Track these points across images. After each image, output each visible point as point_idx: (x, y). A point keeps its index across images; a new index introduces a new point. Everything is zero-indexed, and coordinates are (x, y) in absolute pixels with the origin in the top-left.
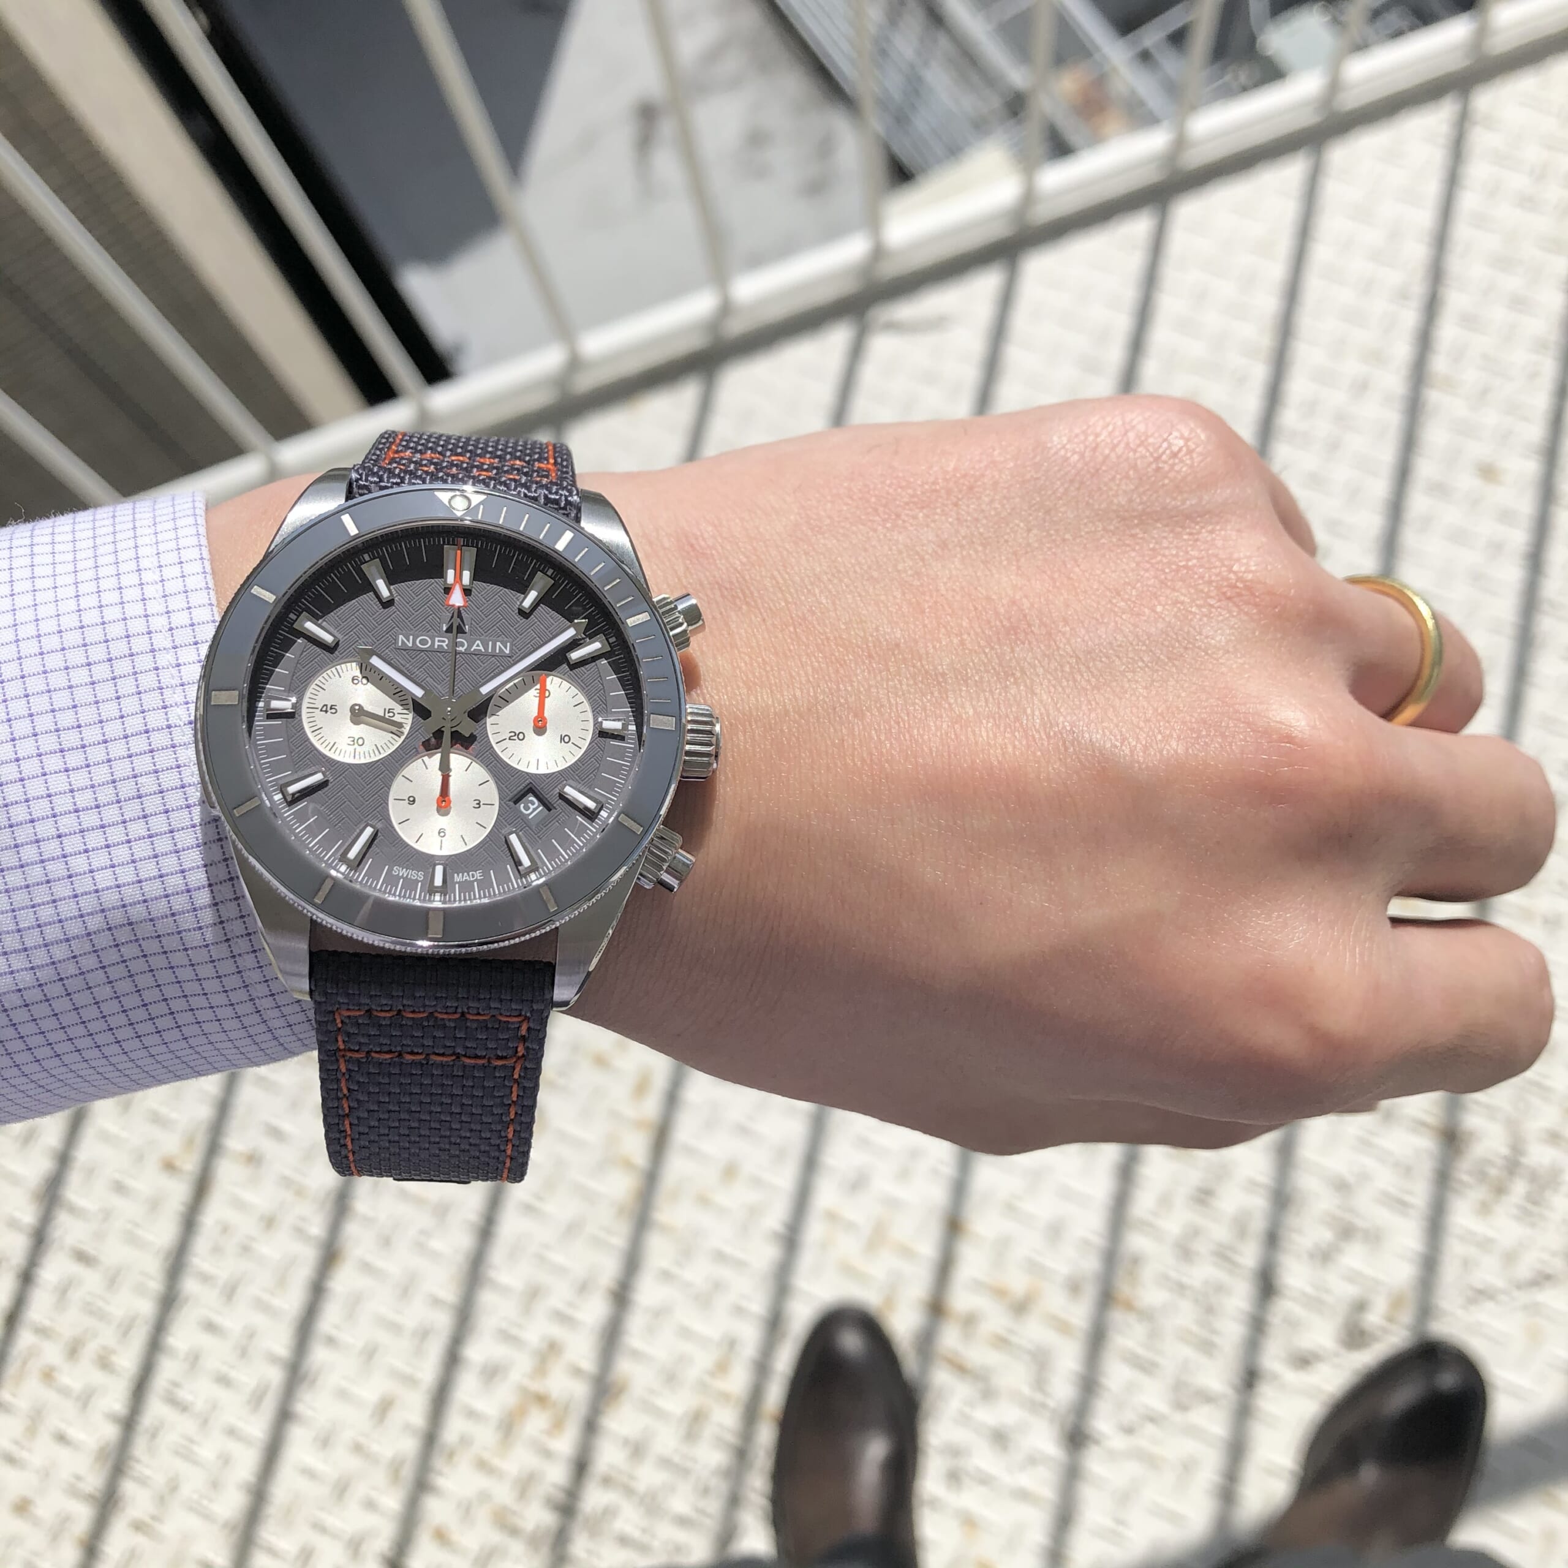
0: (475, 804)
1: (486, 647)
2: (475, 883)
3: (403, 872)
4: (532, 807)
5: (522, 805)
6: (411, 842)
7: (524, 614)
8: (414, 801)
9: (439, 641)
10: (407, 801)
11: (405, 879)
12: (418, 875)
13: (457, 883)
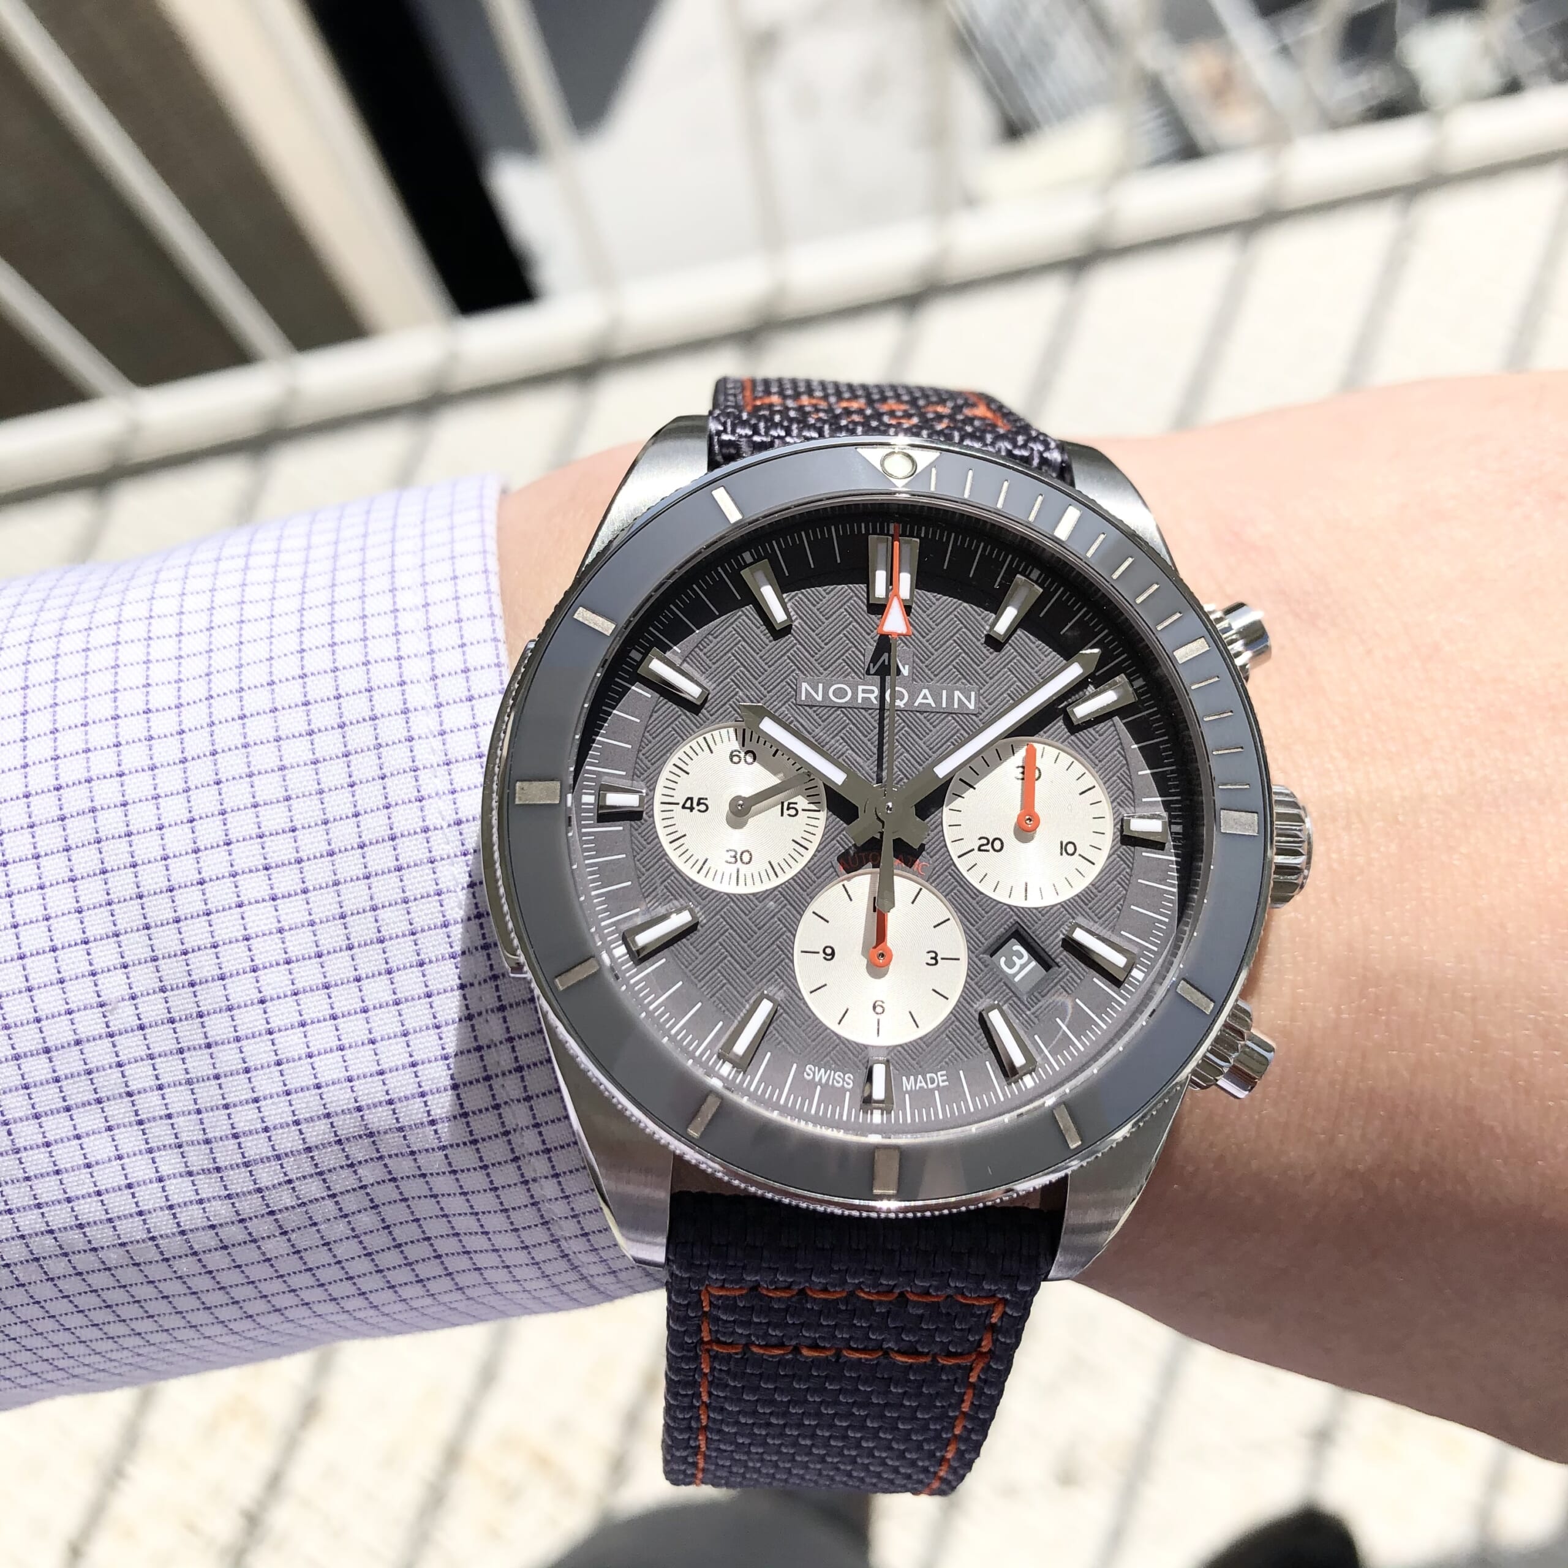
0: (928, 958)
1: (937, 698)
2: (936, 1093)
3: (821, 1075)
4: (1019, 962)
5: (1003, 959)
6: (831, 1022)
7: (995, 643)
8: (833, 954)
9: (864, 691)
10: (822, 955)
11: (825, 1086)
12: (846, 1081)
13: (907, 1092)
